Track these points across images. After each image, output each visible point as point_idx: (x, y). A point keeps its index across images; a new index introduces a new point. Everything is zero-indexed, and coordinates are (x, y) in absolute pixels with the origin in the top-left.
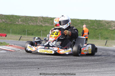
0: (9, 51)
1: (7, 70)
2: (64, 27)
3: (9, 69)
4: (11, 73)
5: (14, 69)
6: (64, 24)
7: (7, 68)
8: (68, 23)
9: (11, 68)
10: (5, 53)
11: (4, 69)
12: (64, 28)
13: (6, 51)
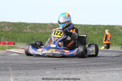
0: (22, 54)
1: (22, 70)
4: (27, 73)
5: (29, 70)
7: (21, 69)
9: (26, 69)
10: (17, 56)
11: (18, 69)
13: (19, 54)
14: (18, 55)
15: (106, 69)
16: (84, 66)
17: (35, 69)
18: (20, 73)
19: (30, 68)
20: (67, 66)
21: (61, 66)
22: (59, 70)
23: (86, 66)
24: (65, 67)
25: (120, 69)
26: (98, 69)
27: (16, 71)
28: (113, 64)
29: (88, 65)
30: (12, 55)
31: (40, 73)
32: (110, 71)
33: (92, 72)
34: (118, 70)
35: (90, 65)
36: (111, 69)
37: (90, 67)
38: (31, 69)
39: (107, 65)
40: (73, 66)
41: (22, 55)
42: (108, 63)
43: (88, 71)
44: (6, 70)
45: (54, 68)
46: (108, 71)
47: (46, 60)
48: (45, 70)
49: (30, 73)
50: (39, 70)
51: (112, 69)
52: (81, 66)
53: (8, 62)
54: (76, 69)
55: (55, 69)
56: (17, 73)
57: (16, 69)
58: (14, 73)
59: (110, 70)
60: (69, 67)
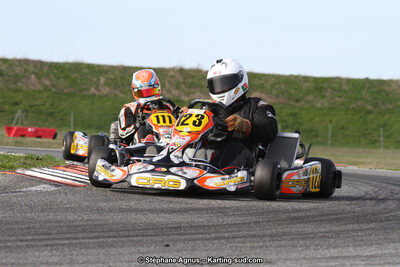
0: (66, 185)
1: (57, 250)
2: (225, 98)
3: (66, 249)
4: (72, 262)
6: (226, 88)
7: (56, 244)
8: (240, 86)
9: (70, 244)
10: (50, 193)
11: (46, 246)
12: (224, 102)
13: (56, 186)
14: (53, 188)
15: (334, 252)
16: (264, 236)
17: (102, 246)
18: (50, 260)
19: (87, 241)
20: (208, 236)
21: (187, 237)
22: (178, 251)
23: (271, 236)
24: (201, 239)
25: (379, 252)
26: (307, 247)
27: (37, 253)
28: (361, 230)
29: (277, 235)
30: (33, 188)
31: (115, 262)
32: (345, 257)
33: (286, 260)
34: (373, 256)
35: (284, 234)
36: (351, 249)
37: (283, 243)
38: (87, 247)
39: (338, 234)
40: (226, 235)
41: (68, 189)
42: (344, 228)
43: (273, 257)
44: (6, 247)
45: (162, 242)
46: (337, 257)
47: (142, 211)
48: (133, 249)
49: (83, 263)
50: (114, 251)
51: (352, 251)
52: (253, 236)
53: (19, 217)
54: (236, 247)
55: (168, 246)
56: (41, 259)
57: (39, 243)
58: (30, 260)
59: (345, 254)
60: (215, 238)
